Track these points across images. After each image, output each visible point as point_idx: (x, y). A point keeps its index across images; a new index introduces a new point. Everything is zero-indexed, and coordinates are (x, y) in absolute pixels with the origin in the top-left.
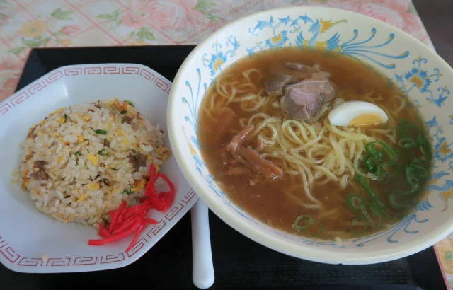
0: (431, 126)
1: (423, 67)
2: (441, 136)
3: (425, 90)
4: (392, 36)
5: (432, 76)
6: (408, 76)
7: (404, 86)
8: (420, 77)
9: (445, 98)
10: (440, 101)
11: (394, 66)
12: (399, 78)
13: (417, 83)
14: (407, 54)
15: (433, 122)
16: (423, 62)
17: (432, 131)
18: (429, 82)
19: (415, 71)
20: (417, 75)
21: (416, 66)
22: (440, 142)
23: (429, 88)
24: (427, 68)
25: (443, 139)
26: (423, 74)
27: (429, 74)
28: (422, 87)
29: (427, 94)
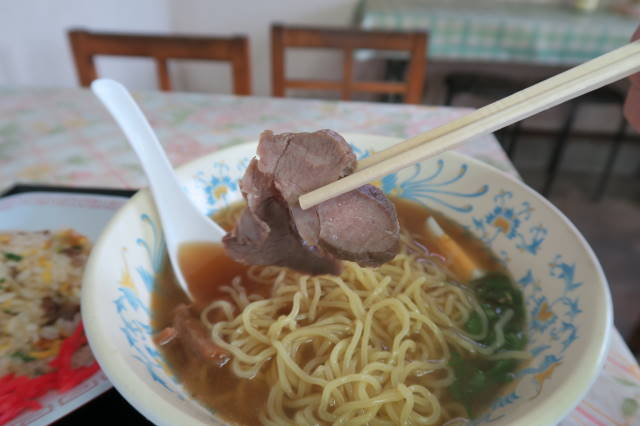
0: (525, 285)
1: (508, 203)
2: (538, 295)
3: (513, 235)
4: (464, 167)
5: (521, 213)
6: (490, 218)
7: (485, 235)
8: (505, 219)
9: (541, 240)
10: (534, 247)
11: (469, 209)
12: (478, 224)
13: (502, 227)
14: (485, 190)
15: (527, 279)
16: (506, 197)
17: (528, 292)
18: (517, 223)
19: (498, 210)
20: (502, 216)
21: (499, 203)
22: (539, 304)
23: (519, 230)
24: (514, 204)
25: (543, 299)
26: (509, 213)
27: (516, 211)
28: (509, 232)
29: (517, 240)
